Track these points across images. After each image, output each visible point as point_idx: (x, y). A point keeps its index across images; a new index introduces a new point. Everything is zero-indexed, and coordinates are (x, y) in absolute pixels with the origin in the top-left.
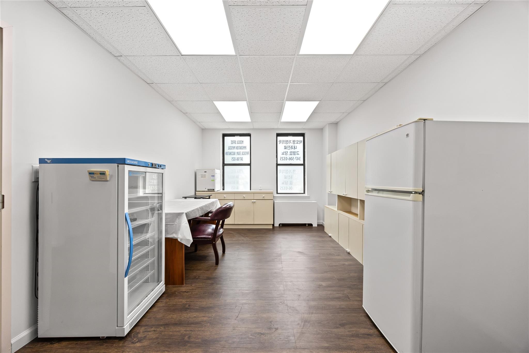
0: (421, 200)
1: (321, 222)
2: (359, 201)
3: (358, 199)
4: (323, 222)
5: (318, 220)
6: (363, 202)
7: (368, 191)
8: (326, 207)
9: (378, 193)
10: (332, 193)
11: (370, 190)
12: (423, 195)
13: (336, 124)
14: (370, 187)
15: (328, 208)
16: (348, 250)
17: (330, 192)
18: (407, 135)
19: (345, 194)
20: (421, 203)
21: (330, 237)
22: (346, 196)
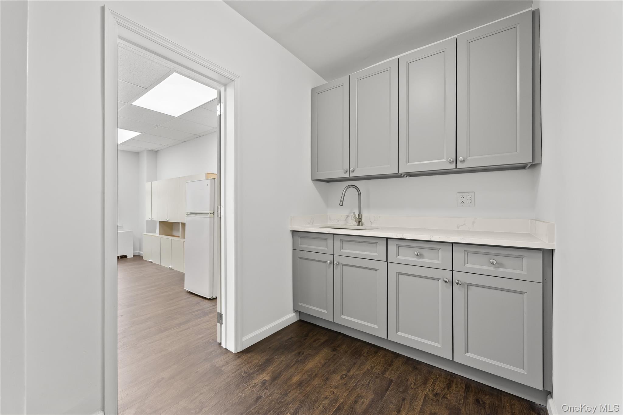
0: (213, 217)
1: (137, 252)
2: (180, 224)
3: (179, 223)
4: (140, 252)
5: (134, 250)
6: (184, 224)
7: (188, 214)
8: (145, 234)
9: (196, 215)
10: (152, 220)
11: (189, 213)
12: (214, 214)
13: (155, 153)
14: (189, 211)
15: (148, 235)
16: (171, 267)
17: (150, 220)
18: (207, 185)
19: (167, 219)
20: (213, 218)
21: (151, 262)
22: (168, 221)
